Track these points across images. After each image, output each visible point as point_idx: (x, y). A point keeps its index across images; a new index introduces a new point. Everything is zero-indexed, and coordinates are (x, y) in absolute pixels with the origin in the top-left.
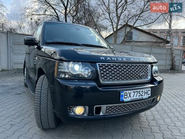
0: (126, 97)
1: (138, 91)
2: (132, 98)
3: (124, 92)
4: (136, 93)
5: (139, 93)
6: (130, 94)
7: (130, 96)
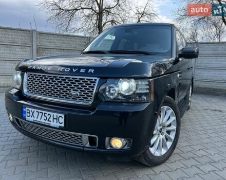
0: (28, 115)
1: (44, 112)
2: (36, 119)
3: (27, 108)
4: (40, 114)
5: (45, 116)
6: (33, 113)
7: (33, 115)
